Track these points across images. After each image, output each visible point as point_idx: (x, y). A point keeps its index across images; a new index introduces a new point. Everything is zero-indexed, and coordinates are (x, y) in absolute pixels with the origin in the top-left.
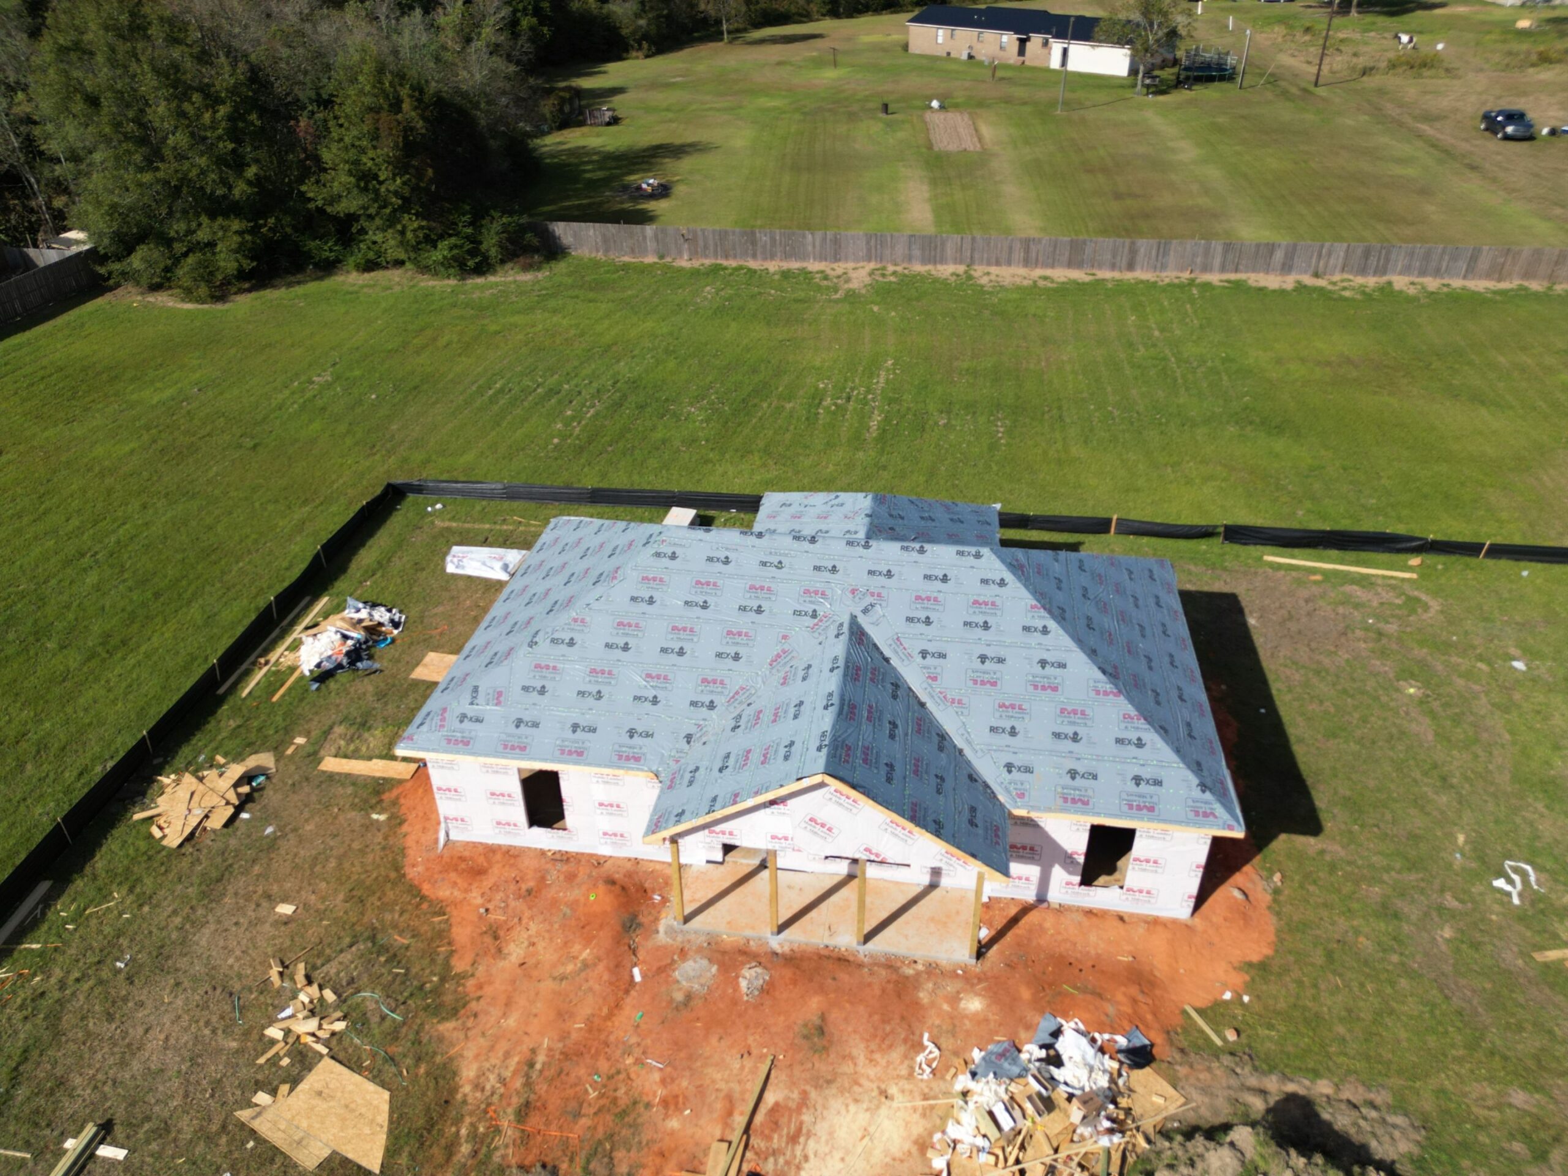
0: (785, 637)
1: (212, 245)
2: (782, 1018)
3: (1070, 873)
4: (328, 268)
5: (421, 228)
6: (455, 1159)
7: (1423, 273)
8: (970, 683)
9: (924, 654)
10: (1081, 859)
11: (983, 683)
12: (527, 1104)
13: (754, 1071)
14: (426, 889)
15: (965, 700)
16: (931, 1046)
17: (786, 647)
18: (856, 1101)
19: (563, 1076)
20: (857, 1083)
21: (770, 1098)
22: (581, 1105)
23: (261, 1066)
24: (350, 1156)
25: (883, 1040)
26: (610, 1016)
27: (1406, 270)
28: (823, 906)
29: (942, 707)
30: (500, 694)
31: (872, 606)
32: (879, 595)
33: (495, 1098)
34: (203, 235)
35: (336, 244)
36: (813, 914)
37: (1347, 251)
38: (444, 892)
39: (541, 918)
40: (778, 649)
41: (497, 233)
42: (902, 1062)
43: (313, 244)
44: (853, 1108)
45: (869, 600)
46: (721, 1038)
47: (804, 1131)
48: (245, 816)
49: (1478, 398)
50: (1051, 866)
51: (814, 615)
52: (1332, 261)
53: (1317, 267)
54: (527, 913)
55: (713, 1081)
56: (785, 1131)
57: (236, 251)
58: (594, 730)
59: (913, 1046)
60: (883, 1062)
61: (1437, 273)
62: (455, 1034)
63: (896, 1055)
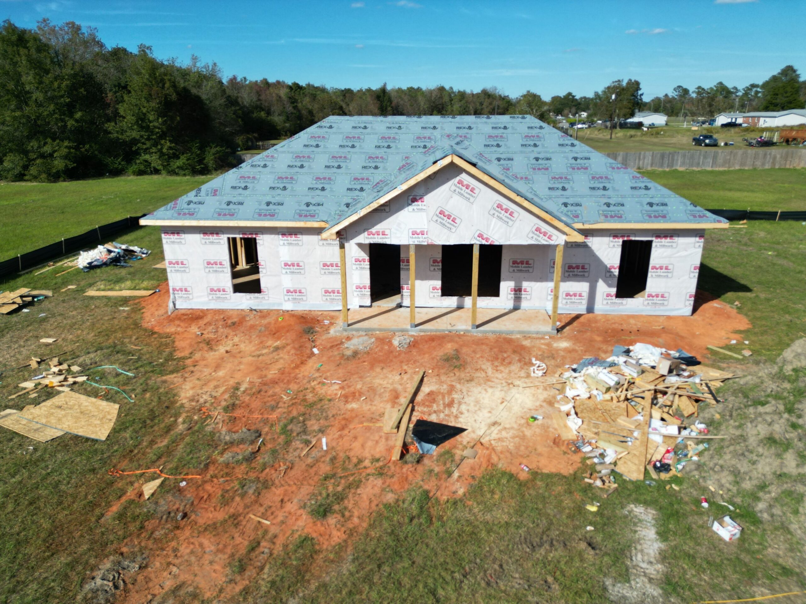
0: (407, 158)
1: (51, 155)
2: (427, 356)
3: (610, 286)
4: (117, 173)
5: (170, 148)
6: (172, 433)
7: (692, 165)
8: (532, 170)
9: (499, 159)
10: (616, 272)
11: (539, 169)
12: (234, 405)
13: (411, 378)
14: (156, 329)
15: (529, 177)
16: (538, 363)
17: (408, 162)
18: (492, 387)
19: (262, 393)
20: (489, 380)
21: (425, 389)
22: (278, 403)
23: (13, 399)
24: (80, 434)
25: (504, 360)
26: (297, 367)
27: (683, 164)
28: (444, 318)
29: (515, 181)
30: (216, 191)
31: (462, 141)
32: (465, 137)
33: (207, 405)
34: (47, 149)
35: (122, 160)
36: (438, 320)
37: (653, 156)
38: (171, 329)
39: (242, 335)
40: (404, 162)
41: (214, 154)
42: (520, 371)
43: (109, 160)
44: (490, 390)
45: (458, 139)
46: (382, 369)
47: (456, 401)
48: (25, 310)
49: (740, 190)
50: (597, 281)
51: (425, 147)
52: (646, 161)
53: (639, 164)
54: (232, 333)
55: (380, 385)
56: (441, 402)
57: (66, 157)
58: (282, 204)
59: (525, 364)
60: (507, 371)
61: (698, 165)
62: (176, 380)
63: (515, 367)
